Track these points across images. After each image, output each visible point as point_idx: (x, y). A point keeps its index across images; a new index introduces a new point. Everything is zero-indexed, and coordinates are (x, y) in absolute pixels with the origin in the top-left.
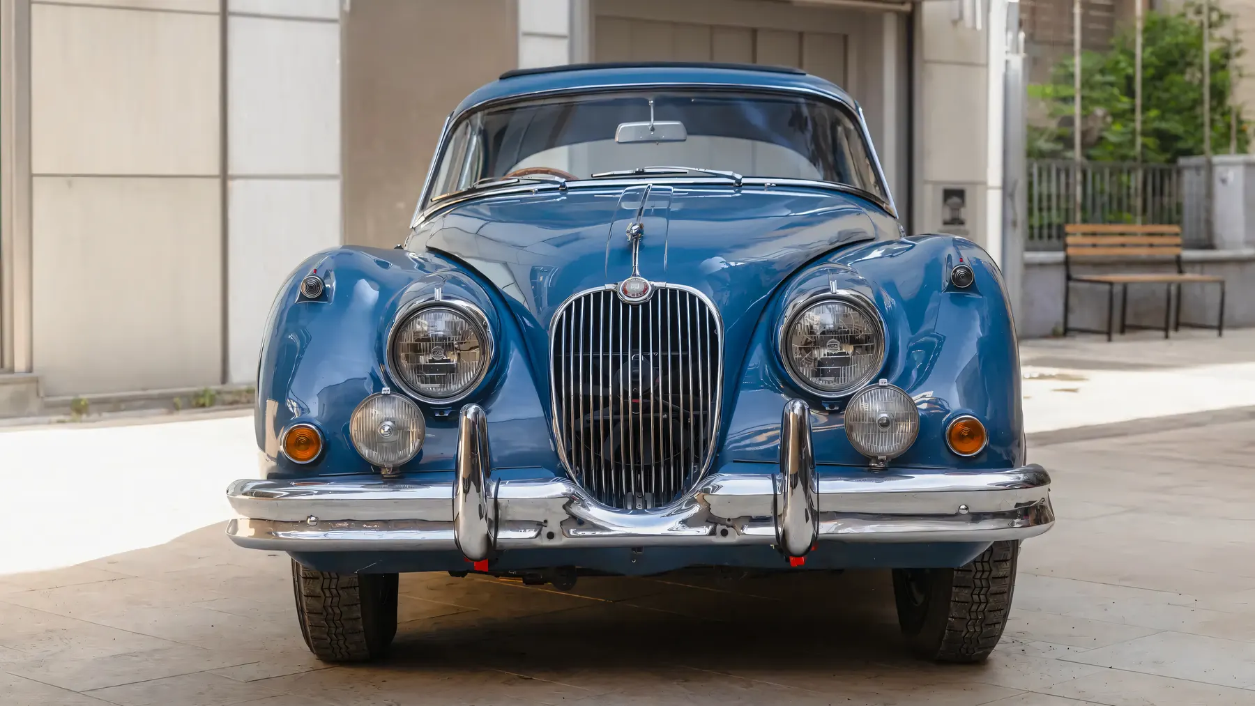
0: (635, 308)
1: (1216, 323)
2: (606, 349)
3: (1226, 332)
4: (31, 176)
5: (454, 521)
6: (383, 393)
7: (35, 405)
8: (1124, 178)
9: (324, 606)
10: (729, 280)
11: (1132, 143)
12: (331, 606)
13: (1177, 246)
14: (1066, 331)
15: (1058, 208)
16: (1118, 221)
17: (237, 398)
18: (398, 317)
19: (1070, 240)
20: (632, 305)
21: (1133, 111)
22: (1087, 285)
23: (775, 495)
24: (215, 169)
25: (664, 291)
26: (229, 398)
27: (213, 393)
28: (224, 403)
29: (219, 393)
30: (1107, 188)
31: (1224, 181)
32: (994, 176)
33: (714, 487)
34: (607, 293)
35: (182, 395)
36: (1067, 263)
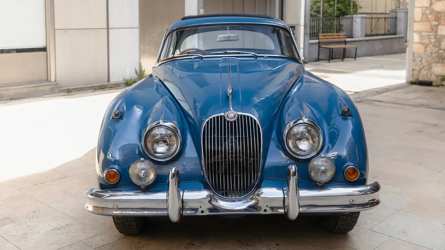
0: (231, 123)
1: (354, 56)
2: (221, 135)
3: (357, 59)
4: (55, 29)
5: (167, 209)
6: (141, 160)
7: (57, 90)
8: (332, 21)
9: (122, 222)
10: (261, 106)
11: (334, 13)
12: (125, 222)
13: (345, 38)
14: (318, 60)
15: (317, 29)
16: (331, 32)
17: (112, 86)
18: (148, 129)
19: (320, 37)
20: (230, 122)
21: (334, 4)
22: (323, 49)
23: (284, 198)
24: (105, 26)
25: (241, 116)
26: (109, 86)
27: (106, 85)
28: (108, 88)
29: (107, 85)
30: (328, 24)
31: (356, 21)
32: (302, 22)
33: (261, 193)
34: (221, 117)
35: (97, 86)
36: (319, 43)
